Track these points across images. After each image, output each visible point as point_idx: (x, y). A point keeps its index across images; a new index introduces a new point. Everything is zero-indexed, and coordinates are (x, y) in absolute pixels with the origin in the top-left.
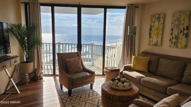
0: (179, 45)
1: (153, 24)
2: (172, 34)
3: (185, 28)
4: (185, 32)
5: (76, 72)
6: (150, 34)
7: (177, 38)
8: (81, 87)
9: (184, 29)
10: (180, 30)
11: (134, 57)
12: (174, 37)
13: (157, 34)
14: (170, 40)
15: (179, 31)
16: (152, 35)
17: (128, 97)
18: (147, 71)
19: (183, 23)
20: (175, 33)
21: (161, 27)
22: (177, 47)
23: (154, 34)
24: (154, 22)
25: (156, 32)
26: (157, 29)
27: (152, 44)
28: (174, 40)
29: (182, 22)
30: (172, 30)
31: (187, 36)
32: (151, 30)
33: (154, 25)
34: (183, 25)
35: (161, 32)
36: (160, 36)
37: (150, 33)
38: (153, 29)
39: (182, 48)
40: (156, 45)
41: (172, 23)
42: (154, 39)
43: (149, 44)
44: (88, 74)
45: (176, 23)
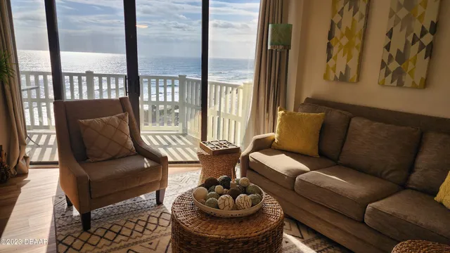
0: (407, 80)
1: (337, 19)
2: (388, 47)
3: (428, 27)
4: (427, 39)
5: (113, 158)
6: (329, 47)
7: (401, 57)
8: (129, 201)
9: (423, 33)
10: (412, 35)
11: (283, 114)
12: (394, 54)
13: (349, 46)
14: (383, 65)
15: (410, 39)
16: (335, 51)
17: (245, 243)
18: (315, 153)
19: (423, 15)
20: (398, 44)
21: (360, 25)
22: (400, 84)
23: (341, 47)
24: (341, 13)
25: (345, 41)
26: (349, 33)
27: (332, 77)
28: (394, 66)
29: (420, 10)
30: (390, 34)
31: (430, 51)
32: (331, 36)
33: (340, 22)
34: (421, 17)
35: (358, 42)
36: (356, 53)
37: (329, 44)
38: (337, 32)
39: (414, 87)
40: (343, 78)
41: (392, 14)
42: (340, 63)
43: (326, 77)
44: (147, 163)
45: (403, 13)
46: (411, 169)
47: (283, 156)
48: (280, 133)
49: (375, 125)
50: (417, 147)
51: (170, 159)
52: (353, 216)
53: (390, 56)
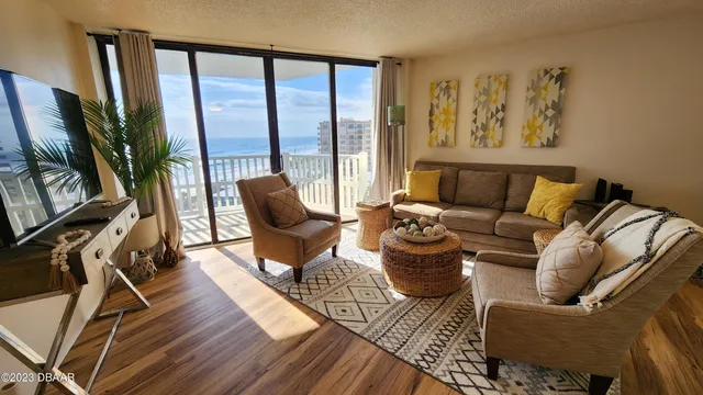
0: (490, 142)
1: (435, 102)
2: (475, 121)
3: (500, 108)
4: (500, 115)
6: (431, 122)
7: (485, 127)
9: (497, 111)
10: (490, 112)
11: (410, 174)
12: (480, 127)
13: (446, 122)
14: (473, 133)
15: (489, 115)
16: (435, 126)
19: (496, 100)
20: (482, 119)
21: (453, 107)
22: (486, 146)
23: (440, 122)
24: (438, 97)
25: (443, 118)
26: (446, 112)
27: (435, 143)
28: (480, 133)
29: (494, 97)
30: (475, 112)
31: (502, 122)
32: (431, 114)
33: (438, 104)
34: (495, 101)
35: (453, 118)
36: (452, 126)
37: (430, 120)
38: (436, 111)
39: (495, 146)
40: (444, 144)
41: (476, 99)
42: (441, 133)
43: (430, 144)
45: (483, 98)
46: (505, 200)
47: (418, 204)
48: (411, 189)
49: (479, 173)
50: (507, 183)
51: (343, 219)
52: (487, 232)
53: (477, 127)
